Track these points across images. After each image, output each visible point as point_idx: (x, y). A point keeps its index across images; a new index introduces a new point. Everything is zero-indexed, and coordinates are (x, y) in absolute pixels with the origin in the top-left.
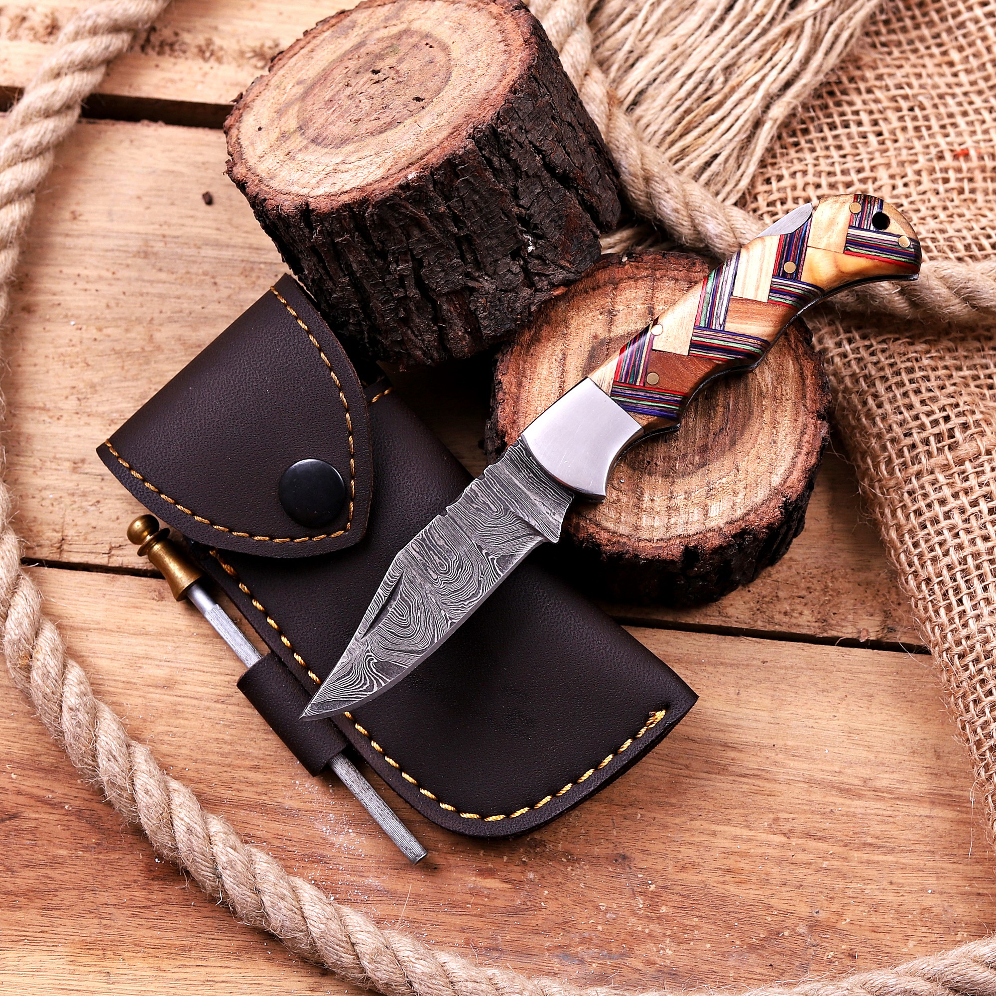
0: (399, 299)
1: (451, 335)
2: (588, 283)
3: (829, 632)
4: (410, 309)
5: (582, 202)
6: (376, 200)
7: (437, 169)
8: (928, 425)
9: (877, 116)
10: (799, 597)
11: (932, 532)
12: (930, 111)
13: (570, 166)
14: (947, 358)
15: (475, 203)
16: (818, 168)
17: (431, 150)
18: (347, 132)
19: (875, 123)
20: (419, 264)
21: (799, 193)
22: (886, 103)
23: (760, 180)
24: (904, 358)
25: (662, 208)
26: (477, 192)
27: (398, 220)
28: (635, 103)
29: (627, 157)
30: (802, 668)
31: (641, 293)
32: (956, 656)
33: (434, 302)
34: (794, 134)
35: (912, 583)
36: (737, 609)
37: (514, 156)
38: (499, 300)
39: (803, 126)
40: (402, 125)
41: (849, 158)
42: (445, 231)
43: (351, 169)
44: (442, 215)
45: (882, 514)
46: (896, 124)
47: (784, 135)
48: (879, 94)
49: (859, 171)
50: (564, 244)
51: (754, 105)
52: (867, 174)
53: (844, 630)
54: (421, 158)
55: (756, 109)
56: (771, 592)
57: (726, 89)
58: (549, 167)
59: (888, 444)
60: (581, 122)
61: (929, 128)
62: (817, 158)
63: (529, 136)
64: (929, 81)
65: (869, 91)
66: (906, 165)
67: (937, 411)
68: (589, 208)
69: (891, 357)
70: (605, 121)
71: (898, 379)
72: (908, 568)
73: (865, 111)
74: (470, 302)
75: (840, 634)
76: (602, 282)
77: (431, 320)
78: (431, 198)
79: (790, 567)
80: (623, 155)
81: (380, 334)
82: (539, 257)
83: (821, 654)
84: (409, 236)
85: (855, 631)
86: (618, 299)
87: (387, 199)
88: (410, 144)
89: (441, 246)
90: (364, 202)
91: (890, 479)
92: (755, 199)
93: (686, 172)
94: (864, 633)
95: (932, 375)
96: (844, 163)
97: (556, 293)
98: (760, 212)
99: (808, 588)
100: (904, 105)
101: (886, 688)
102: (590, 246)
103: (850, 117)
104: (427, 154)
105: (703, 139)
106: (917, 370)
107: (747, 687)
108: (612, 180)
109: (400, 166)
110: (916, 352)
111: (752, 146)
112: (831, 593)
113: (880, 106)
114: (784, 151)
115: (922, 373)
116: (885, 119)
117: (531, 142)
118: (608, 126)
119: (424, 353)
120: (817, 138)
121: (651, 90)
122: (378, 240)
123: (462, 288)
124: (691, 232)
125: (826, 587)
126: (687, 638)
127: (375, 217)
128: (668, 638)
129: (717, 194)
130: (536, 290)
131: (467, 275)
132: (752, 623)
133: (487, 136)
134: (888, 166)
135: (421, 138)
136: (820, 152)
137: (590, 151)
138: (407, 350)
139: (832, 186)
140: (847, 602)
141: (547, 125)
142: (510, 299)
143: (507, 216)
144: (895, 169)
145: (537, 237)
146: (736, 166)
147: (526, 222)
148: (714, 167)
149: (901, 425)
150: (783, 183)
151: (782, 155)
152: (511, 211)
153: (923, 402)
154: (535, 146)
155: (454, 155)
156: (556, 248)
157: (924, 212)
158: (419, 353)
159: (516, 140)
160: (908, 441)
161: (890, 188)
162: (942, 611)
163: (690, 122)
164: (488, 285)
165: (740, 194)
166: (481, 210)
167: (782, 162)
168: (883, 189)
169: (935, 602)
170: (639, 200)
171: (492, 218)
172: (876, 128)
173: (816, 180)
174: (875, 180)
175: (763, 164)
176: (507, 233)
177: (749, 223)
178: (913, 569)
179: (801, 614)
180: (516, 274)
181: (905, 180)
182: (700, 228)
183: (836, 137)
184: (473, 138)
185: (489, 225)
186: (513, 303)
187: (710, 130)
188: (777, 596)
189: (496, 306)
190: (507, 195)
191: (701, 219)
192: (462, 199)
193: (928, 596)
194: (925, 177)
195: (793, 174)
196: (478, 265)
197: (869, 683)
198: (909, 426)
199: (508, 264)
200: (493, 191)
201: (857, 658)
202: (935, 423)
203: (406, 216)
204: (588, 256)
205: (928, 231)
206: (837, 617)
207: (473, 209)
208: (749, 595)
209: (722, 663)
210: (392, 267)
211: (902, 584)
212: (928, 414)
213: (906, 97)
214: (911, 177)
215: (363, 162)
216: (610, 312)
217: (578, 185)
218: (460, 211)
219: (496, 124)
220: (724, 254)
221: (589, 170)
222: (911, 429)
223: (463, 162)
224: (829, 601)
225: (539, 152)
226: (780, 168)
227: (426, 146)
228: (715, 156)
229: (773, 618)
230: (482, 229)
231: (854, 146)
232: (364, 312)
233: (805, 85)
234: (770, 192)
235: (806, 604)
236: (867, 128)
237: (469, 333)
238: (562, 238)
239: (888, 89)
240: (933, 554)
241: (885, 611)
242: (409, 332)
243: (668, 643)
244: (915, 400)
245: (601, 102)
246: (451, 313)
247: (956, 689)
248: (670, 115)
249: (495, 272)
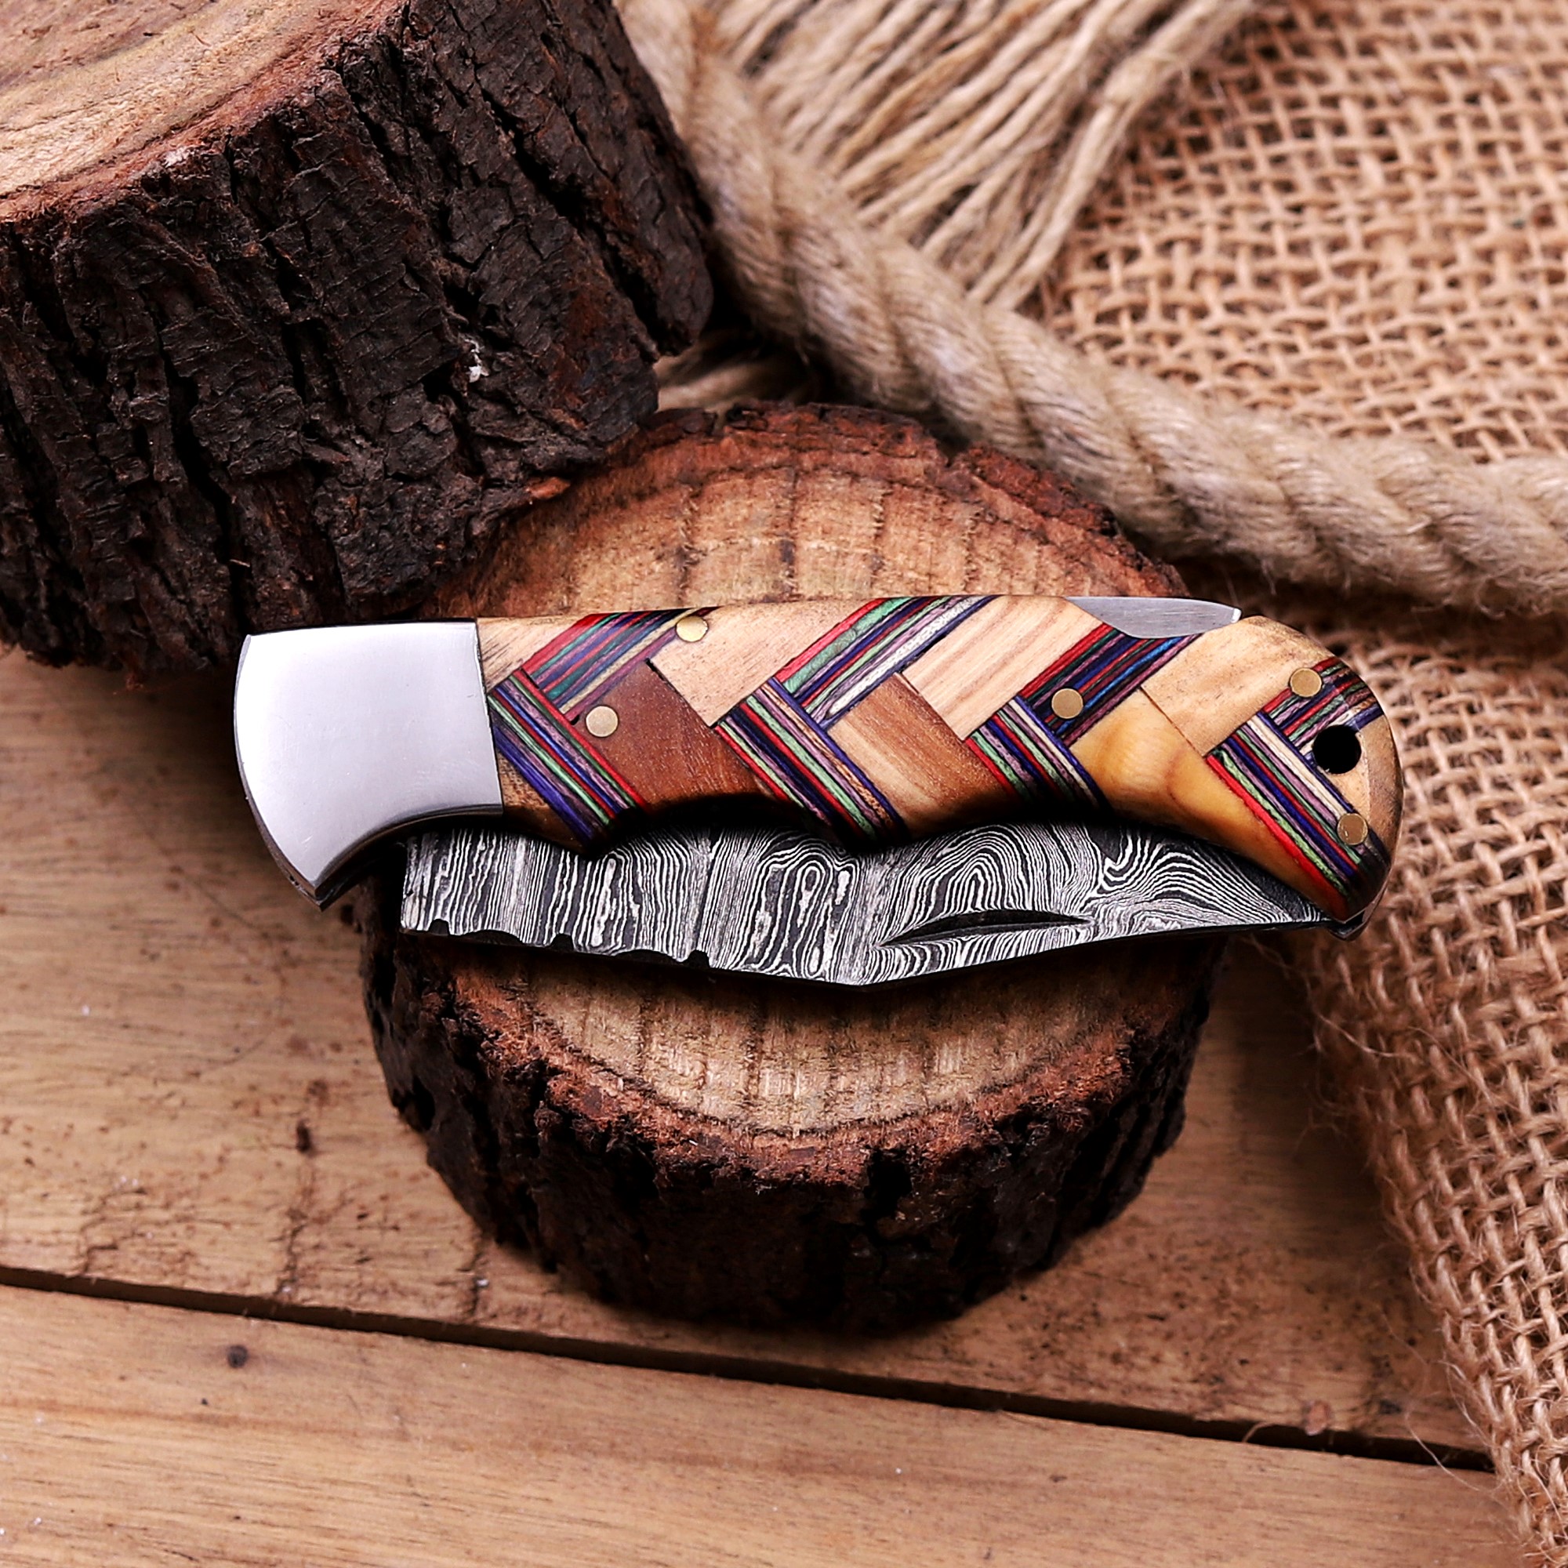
0: (132, 489)
1: (264, 591)
2: (622, 480)
3: (1229, 1407)
4: (160, 516)
5: (616, 266)
6: (81, 213)
7: (243, 142)
8: (1496, 871)
9: (1383, 111)
10: (1154, 1317)
11: (1501, 1145)
12: (1519, 104)
13: (586, 167)
14: (1548, 709)
15: (336, 237)
16: (1230, 236)
17: (229, 96)
18: (13, 58)
19: (1379, 129)
20: (185, 393)
21: (1179, 292)
22: (1408, 81)
23: (1079, 258)
24: (1437, 704)
25: (821, 304)
26: (343, 210)
27: (135, 272)
28: (766, 54)
29: (736, 177)
30: (1156, 1496)
31: (762, 509)
32: (1556, 1462)
33: (221, 500)
34: (1170, 150)
35: (1446, 1279)
36: (990, 1342)
37: (443, 122)
38: (392, 501)
39: (1195, 132)
40: (156, 40)
41: (1310, 214)
42: (258, 311)
43: (21, 144)
44: (250, 264)
45: (1374, 1102)
46: (1431, 133)
47: (1146, 151)
48: (1390, 58)
49: (1336, 245)
50: (563, 366)
51: (1069, 63)
52: (1355, 252)
53: (1266, 1404)
54: (203, 115)
55: (1073, 73)
56: (1080, 1303)
57: (1000, 24)
58: (532, 163)
59: (1394, 922)
60: (620, 63)
61: (1516, 147)
62: (1228, 211)
63: (484, 77)
64: (1520, 33)
65: (1367, 49)
66: (1457, 235)
67: (1521, 838)
68: (632, 283)
69: (1404, 700)
70: (683, 85)
71: (1420, 754)
72: (1435, 1240)
73: (1354, 97)
74: (315, 503)
75: (1256, 1415)
76: (661, 480)
77: (214, 547)
78: (225, 218)
79: (1130, 1241)
80: (727, 170)
81: (80, 587)
82: (497, 397)
83: (1203, 1462)
84: (162, 318)
85: (1296, 1406)
86: (704, 522)
87: (110, 212)
88: (176, 82)
89: (246, 347)
90: (49, 221)
91: (1395, 1012)
92: (1066, 303)
93: (890, 227)
94: (1318, 1414)
95: (1508, 749)
96: (1297, 226)
97: (541, 492)
98: (1077, 337)
99: (1177, 1295)
100: (1455, 87)
101: (1372, 1554)
102: (630, 379)
103: (1314, 111)
104: (218, 105)
105: (937, 145)
106: (1470, 732)
107: (1008, 1540)
108: (693, 224)
109: (145, 134)
110: (1470, 690)
111: (1062, 168)
112: (1235, 1309)
113: (1393, 88)
114: (1144, 190)
115: (1484, 743)
116: (1406, 122)
117: (487, 95)
118: (690, 100)
119: (193, 640)
120: (1231, 162)
121: (806, 24)
122: (82, 327)
123: (295, 463)
124: (896, 369)
125: (1224, 1293)
126: (858, 1412)
127: (78, 262)
128: (810, 1410)
129: (969, 285)
130: (489, 483)
131: (311, 430)
132: (1029, 1379)
133: (374, 65)
134: (1409, 236)
135: (205, 68)
136: (1234, 195)
137: (638, 139)
138: (147, 629)
139: (1265, 281)
140: (1277, 1332)
141: (531, 55)
142: (419, 500)
143: (418, 280)
144: (1426, 244)
145: (494, 343)
146: (1019, 216)
147: (465, 297)
148: (963, 217)
149: (1425, 871)
150: (1139, 268)
151: (1139, 198)
152: (428, 268)
153: (1484, 816)
154: (497, 107)
155: (288, 108)
156: (542, 374)
157: (1497, 345)
158: (178, 637)
159: (449, 84)
160: (1443, 913)
161: (1411, 289)
162: (1522, 1347)
163: (904, 104)
164: (363, 460)
165: (1026, 290)
166: (352, 260)
167: (1138, 218)
168: (1397, 291)
169: (1504, 1323)
170: (765, 287)
171: (382, 281)
172: (1382, 143)
173: (1224, 263)
174: (1374, 269)
175: (1086, 218)
176: (417, 324)
177: (1045, 348)
178: (1449, 1242)
179: (1156, 1360)
180: (436, 437)
181: (1453, 271)
182: (918, 360)
183: (1278, 160)
184: (339, 69)
185: (372, 301)
186: (427, 512)
187: (953, 124)
188: (1096, 1314)
189: (382, 516)
190: (420, 225)
191: (921, 336)
192: (304, 226)
193: (1485, 1309)
194: (1503, 267)
195: (1166, 247)
196: (340, 405)
197: (1329, 1539)
198: (1447, 874)
199: (418, 407)
200: (385, 210)
201: (1298, 1476)
202: (1513, 869)
203: (158, 261)
204: (625, 406)
205: (1506, 394)
206: (1250, 1372)
207: (331, 254)
208: (1024, 1308)
209: (947, 1479)
210: (118, 399)
211: (1420, 1281)
212: (1497, 845)
213: (1459, 69)
214: (1466, 263)
215: (53, 127)
216: (682, 555)
217: (605, 219)
218: (297, 257)
219: (400, 37)
220: (979, 427)
221: (634, 186)
222: (1452, 881)
223: (309, 128)
224: (1231, 1329)
225: (508, 121)
226: (1131, 231)
227: (215, 87)
228: (964, 192)
229: (1082, 1367)
230: (353, 311)
231: (1325, 183)
232: (41, 524)
233: (1202, 22)
234: (1103, 289)
235: (1169, 1336)
236: (1357, 139)
237: (310, 587)
238: (560, 349)
239: (1413, 45)
240: (1502, 1200)
241: (1374, 1360)
242: (155, 580)
243: (807, 1421)
244: (1462, 806)
245: (676, 40)
246: (266, 531)
247: (1555, 1548)
248: (853, 86)
249: (383, 429)
